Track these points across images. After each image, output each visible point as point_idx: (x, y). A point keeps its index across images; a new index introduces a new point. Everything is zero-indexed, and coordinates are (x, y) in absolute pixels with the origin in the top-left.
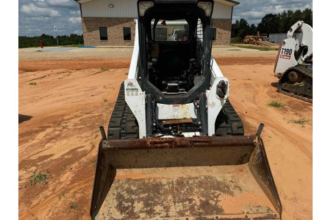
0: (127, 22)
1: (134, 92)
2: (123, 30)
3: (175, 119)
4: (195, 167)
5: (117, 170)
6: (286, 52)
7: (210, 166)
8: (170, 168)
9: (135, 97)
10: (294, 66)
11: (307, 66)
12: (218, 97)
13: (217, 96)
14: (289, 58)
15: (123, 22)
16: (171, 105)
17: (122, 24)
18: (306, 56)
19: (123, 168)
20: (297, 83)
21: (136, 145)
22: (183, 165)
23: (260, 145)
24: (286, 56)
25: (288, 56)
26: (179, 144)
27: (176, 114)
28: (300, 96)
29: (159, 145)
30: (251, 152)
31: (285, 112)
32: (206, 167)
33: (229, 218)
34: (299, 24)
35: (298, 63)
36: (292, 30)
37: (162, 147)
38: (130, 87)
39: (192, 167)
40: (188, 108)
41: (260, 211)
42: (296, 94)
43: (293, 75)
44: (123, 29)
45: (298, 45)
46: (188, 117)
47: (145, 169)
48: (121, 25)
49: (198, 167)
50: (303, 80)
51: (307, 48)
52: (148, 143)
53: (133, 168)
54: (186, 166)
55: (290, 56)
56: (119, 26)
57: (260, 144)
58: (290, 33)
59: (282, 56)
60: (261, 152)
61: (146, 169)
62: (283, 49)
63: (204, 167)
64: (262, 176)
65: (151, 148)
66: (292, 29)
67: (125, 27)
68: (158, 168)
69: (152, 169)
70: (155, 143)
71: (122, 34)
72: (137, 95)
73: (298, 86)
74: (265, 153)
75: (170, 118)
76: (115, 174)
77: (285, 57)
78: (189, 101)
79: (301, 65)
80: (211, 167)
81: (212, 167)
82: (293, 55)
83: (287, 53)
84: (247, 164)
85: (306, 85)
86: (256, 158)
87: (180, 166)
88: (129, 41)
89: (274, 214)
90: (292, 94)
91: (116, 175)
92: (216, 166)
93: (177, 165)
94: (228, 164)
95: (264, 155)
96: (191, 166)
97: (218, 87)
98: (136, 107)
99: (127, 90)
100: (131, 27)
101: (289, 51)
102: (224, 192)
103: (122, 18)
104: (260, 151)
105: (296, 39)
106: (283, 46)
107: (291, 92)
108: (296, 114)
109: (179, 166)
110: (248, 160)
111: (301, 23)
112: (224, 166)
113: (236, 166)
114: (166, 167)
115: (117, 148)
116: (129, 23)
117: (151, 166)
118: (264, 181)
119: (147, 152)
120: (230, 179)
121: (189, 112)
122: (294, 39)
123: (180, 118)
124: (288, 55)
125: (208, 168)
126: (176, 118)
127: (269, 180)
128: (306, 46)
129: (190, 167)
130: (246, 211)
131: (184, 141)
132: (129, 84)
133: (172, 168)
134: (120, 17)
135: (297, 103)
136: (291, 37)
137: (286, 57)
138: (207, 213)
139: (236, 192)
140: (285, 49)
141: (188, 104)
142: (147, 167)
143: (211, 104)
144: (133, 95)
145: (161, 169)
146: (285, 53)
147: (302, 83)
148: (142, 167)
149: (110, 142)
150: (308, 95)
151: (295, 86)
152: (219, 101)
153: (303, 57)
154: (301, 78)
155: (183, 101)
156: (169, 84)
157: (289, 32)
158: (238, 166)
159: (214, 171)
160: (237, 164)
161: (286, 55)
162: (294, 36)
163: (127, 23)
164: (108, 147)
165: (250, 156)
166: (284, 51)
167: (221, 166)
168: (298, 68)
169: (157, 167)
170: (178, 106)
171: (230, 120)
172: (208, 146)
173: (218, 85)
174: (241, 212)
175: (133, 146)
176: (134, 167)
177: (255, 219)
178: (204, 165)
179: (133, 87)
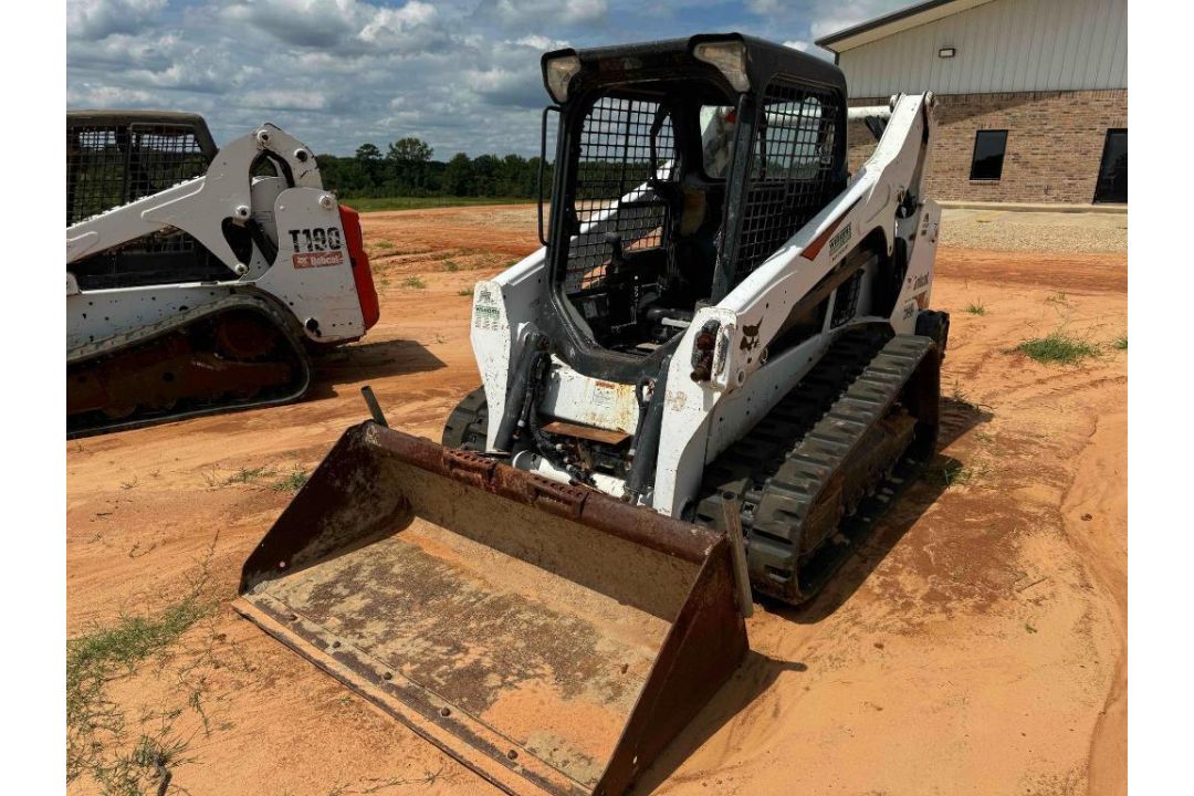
0: (999, 108)
1: (491, 320)
2: (973, 142)
3: (594, 427)
4: (580, 588)
5: (417, 518)
7: (622, 602)
8: (520, 561)
9: (490, 332)
15: (981, 108)
16: (593, 381)
17: (974, 119)
19: (428, 520)
21: (420, 456)
22: (553, 567)
27: (600, 410)
29: (463, 473)
32: (608, 600)
33: (473, 730)
37: (468, 481)
38: (483, 303)
39: (573, 585)
44: (974, 135)
47: (466, 541)
48: (968, 123)
49: (589, 592)
52: (442, 459)
53: (446, 528)
54: (560, 575)
56: (960, 124)
61: (469, 541)
63: (605, 597)
65: (447, 474)
67: (987, 128)
69: (482, 546)
70: (459, 464)
71: (966, 158)
72: (495, 327)
75: (582, 419)
76: (405, 527)
80: (622, 607)
81: (626, 608)
87: (546, 569)
88: (992, 184)
91: (407, 530)
92: (637, 611)
93: (539, 562)
96: (572, 580)
98: (489, 363)
99: (478, 309)
100: (1009, 128)
103: (981, 96)
112: (662, 621)
115: (388, 451)
116: (1008, 111)
117: (482, 540)
123: (607, 425)
125: (612, 604)
126: (598, 424)
129: (568, 582)
130: (533, 744)
131: (518, 482)
132: (482, 296)
133: (525, 565)
134: (974, 89)
138: (443, 693)
139: (593, 695)
142: (472, 538)
143: (674, 396)
144: (486, 327)
145: (499, 556)
149: (380, 433)
152: (699, 393)
156: (666, 321)
163: (999, 113)
164: (373, 441)
169: (493, 547)
170: (608, 386)
173: (697, 334)
174: (518, 739)
175: (415, 456)
176: (448, 527)
177: (527, 774)
178: (604, 592)
179: (490, 305)
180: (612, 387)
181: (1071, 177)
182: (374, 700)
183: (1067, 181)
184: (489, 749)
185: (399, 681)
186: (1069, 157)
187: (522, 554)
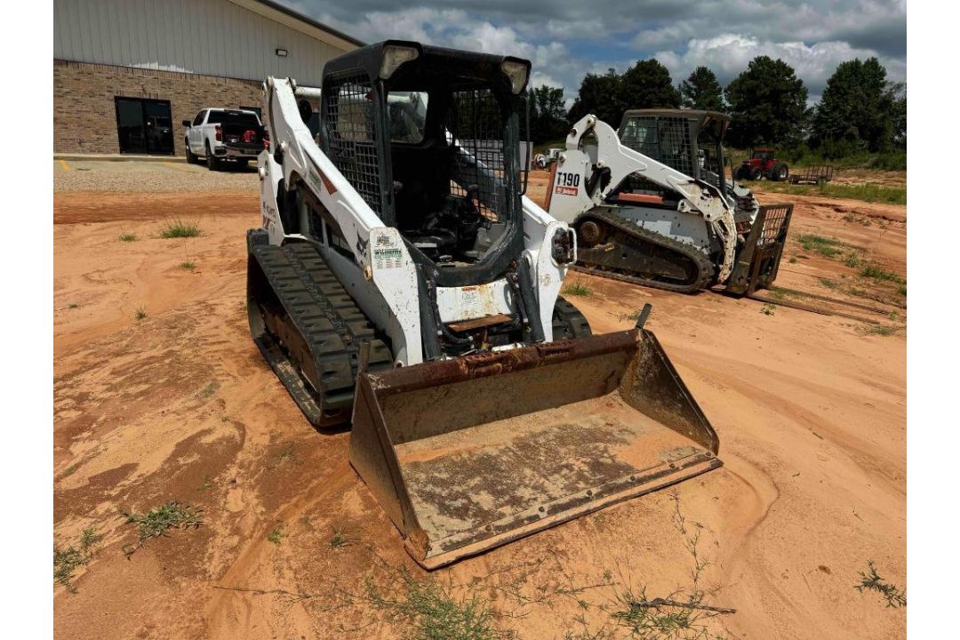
1: (394, 259)
3: (469, 320)
6: (567, 181)
7: (556, 407)
8: (485, 426)
9: (394, 270)
10: (585, 210)
11: (610, 210)
12: (556, 264)
13: (554, 260)
14: (574, 193)
16: (459, 288)
18: (607, 190)
20: (599, 245)
21: (438, 375)
22: (509, 414)
23: (649, 345)
24: (567, 189)
25: (573, 189)
26: (520, 361)
27: (470, 307)
28: (609, 273)
29: (483, 370)
30: (626, 364)
31: (601, 303)
32: (550, 411)
34: (589, 122)
35: (595, 205)
36: (575, 133)
37: (488, 374)
38: (382, 247)
39: (526, 416)
40: (492, 293)
41: (684, 454)
42: (599, 267)
43: (590, 229)
45: (590, 166)
46: (495, 313)
47: (434, 439)
49: (536, 413)
50: (609, 239)
51: (609, 172)
52: (461, 367)
55: (577, 190)
57: (650, 342)
58: (572, 140)
59: (559, 189)
60: (653, 357)
61: (436, 437)
62: (560, 174)
63: (547, 410)
64: (663, 400)
65: (467, 378)
66: (575, 130)
68: (463, 431)
70: (479, 364)
72: (398, 264)
73: (602, 251)
74: (665, 355)
75: (459, 318)
77: (565, 191)
78: (492, 278)
79: (600, 207)
81: (560, 408)
82: (581, 187)
83: (569, 182)
84: (616, 392)
85: (617, 248)
86: (639, 371)
87: (505, 419)
89: (704, 453)
90: (591, 269)
92: (566, 406)
94: (584, 398)
95: (662, 358)
97: (555, 241)
98: (398, 295)
99: (377, 253)
101: (572, 179)
102: (609, 441)
104: (650, 355)
105: (584, 152)
106: (560, 167)
107: (591, 265)
108: (622, 305)
109: (503, 419)
110: (618, 382)
111: (593, 120)
112: (579, 403)
113: (597, 399)
114: (476, 425)
115: (399, 387)
118: (669, 407)
119: (446, 395)
120: (603, 422)
121: (496, 301)
122: (580, 152)
123: (477, 316)
124: (572, 186)
125: (553, 411)
126: (471, 317)
127: (683, 401)
128: (606, 168)
129: (523, 417)
130: (665, 460)
131: (527, 355)
132: (379, 241)
133: (490, 425)
135: (608, 285)
136: (574, 149)
137: (569, 192)
138: (612, 478)
139: (627, 437)
140: (565, 174)
141: (492, 284)
142: (438, 433)
143: (544, 278)
144: (389, 266)
145: (468, 431)
146: (565, 181)
147: (608, 244)
148: (429, 435)
149: (384, 377)
150: (622, 267)
151: (595, 251)
152: (557, 271)
153: (602, 191)
154: (605, 235)
155: (482, 278)
157: (569, 136)
158: (602, 398)
159: (566, 415)
160: (599, 395)
161: (566, 186)
162: (581, 147)
164: (380, 387)
165: (622, 373)
166: (562, 177)
167: (575, 405)
168: (599, 214)
169: (459, 429)
170: (472, 289)
171: (562, 312)
172: (568, 360)
173: (553, 238)
174: (660, 463)
175: (433, 378)
176: (411, 439)
177: (685, 466)
178: (545, 408)
179: (390, 248)
180: (474, 289)
181: (97, 133)
182: (606, 505)
183: (95, 136)
184: (663, 474)
185: (595, 491)
186: (90, 116)
187: (483, 419)
